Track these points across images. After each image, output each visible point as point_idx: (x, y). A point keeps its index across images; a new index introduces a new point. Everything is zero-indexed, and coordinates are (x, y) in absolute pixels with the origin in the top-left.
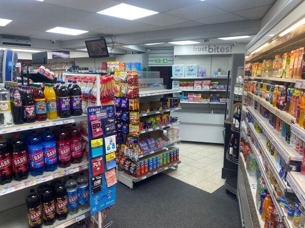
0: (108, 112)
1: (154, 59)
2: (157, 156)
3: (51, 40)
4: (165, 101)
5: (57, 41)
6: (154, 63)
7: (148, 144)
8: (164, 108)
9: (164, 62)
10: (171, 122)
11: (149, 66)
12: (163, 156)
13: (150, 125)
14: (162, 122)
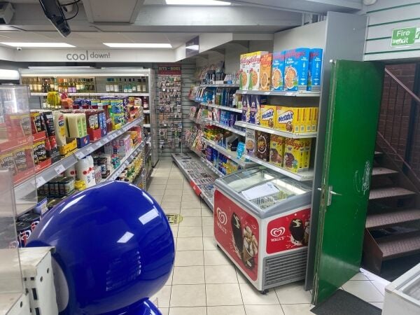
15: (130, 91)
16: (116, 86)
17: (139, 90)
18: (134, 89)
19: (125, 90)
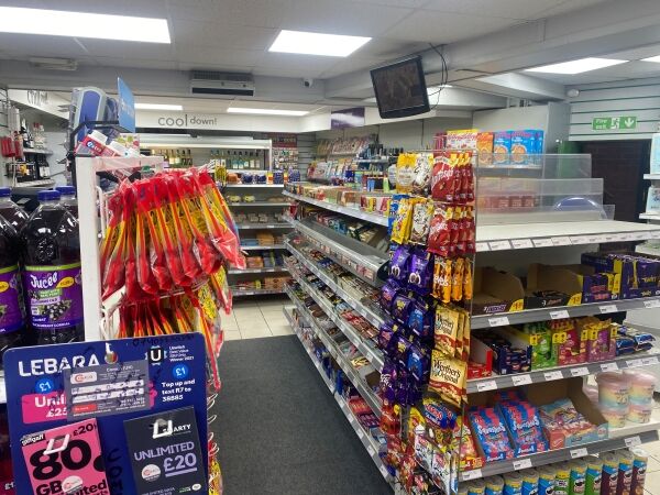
0: (159, 376)
1: (588, 118)
2: (545, 476)
3: (302, 79)
4: (600, 269)
5: (315, 80)
6: (588, 129)
7: (508, 425)
8: (592, 299)
9: (623, 125)
10: (620, 353)
11: (571, 139)
12: (571, 481)
13: (523, 360)
14: (577, 349)
15: (241, 167)
16: (223, 161)
17: (252, 166)
18: (246, 165)
19: (235, 166)
